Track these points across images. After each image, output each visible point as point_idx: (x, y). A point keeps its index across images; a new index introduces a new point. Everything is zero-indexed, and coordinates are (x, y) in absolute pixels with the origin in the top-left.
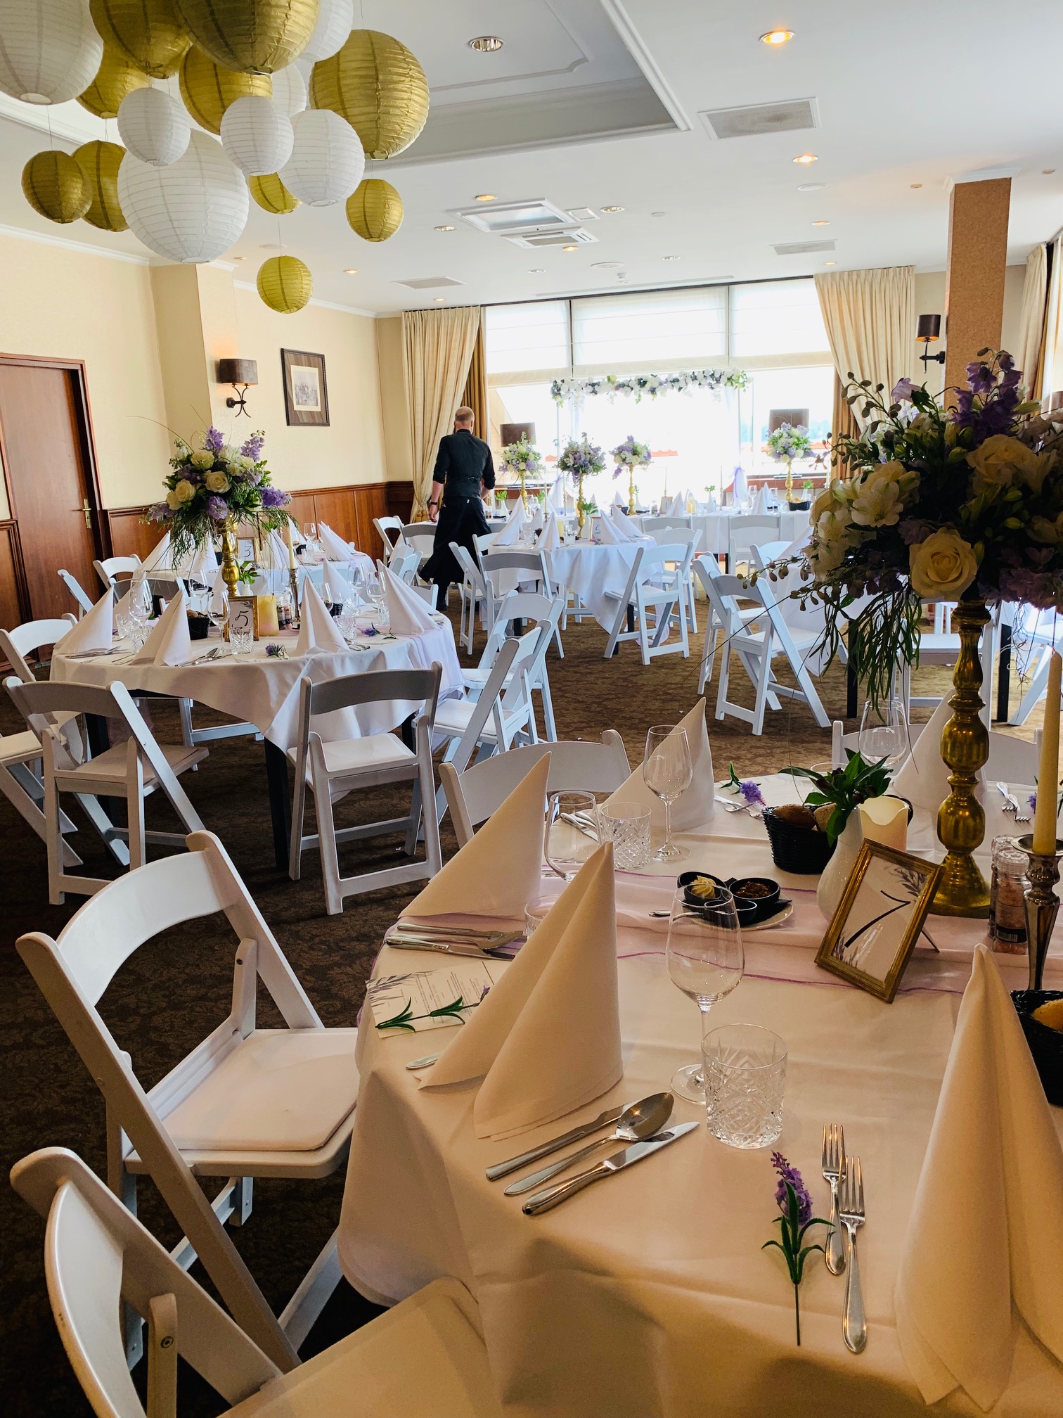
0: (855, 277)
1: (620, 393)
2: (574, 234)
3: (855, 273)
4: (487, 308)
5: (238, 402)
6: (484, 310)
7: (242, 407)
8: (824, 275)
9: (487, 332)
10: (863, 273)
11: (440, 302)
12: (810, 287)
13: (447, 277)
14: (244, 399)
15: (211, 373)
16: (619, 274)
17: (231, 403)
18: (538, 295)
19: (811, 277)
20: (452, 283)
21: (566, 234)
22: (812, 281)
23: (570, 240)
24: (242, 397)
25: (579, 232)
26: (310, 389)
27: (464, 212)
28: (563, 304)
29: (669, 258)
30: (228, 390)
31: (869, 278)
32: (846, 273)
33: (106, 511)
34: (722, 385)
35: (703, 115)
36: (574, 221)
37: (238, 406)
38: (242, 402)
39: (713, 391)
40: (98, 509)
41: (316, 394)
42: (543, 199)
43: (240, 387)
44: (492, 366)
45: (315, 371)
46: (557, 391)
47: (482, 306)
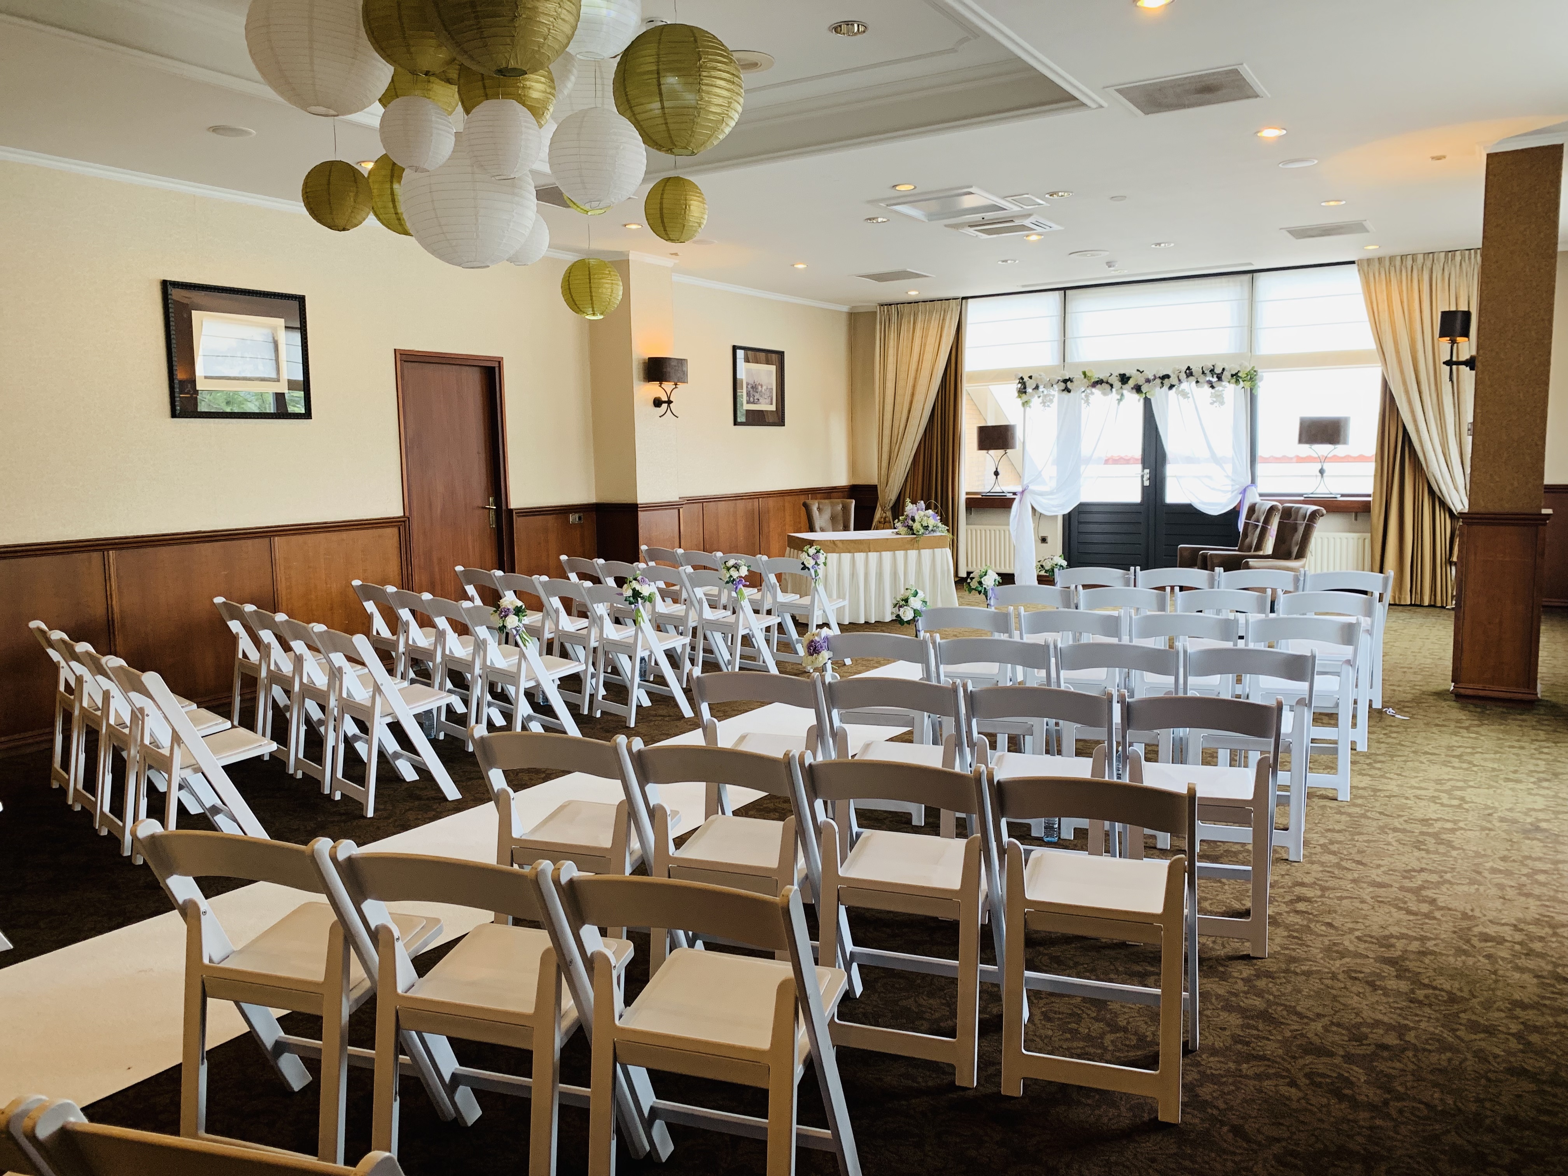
0: (1409, 262)
1: (1096, 391)
2: (1027, 222)
3: (1410, 258)
4: (970, 300)
5: (665, 402)
6: (967, 303)
7: (669, 406)
8: (1369, 261)
9: (968, 326)
10: (1420, 258)
11: (913, 294)
12: (1352, 274)
13: (909, 270)
14: (671, 399)
15: (636, 371)
16: (1107, 263)
17: (658, 403)
18: (1024, 286)
19: (1353, 262)
20: (918, 276)
21: (1017, 222)
22: (1354, 267)
23: (1023, 228)
24: (669, 398)
25: (1032, 219)
26: (764, 387)
27: (889, 202)
28: (1057, 295)
29: (1160, 244)
30: (654, 390)
31: (1429, 263)
32: (1399, 258)
33: (512, 510)
34: (1225, 383)
35: (1111, 91)
36: (1019, 209)
37: (665, 406)
38: (669, 402)
39: (1213, 391)
40: (504, 507)
41: (771, 392)
42: (971, 187)
43: (668, 386)
44: (971, 363)
45: (773, 368)
46: (1023, 391)
47: (963, 298)
